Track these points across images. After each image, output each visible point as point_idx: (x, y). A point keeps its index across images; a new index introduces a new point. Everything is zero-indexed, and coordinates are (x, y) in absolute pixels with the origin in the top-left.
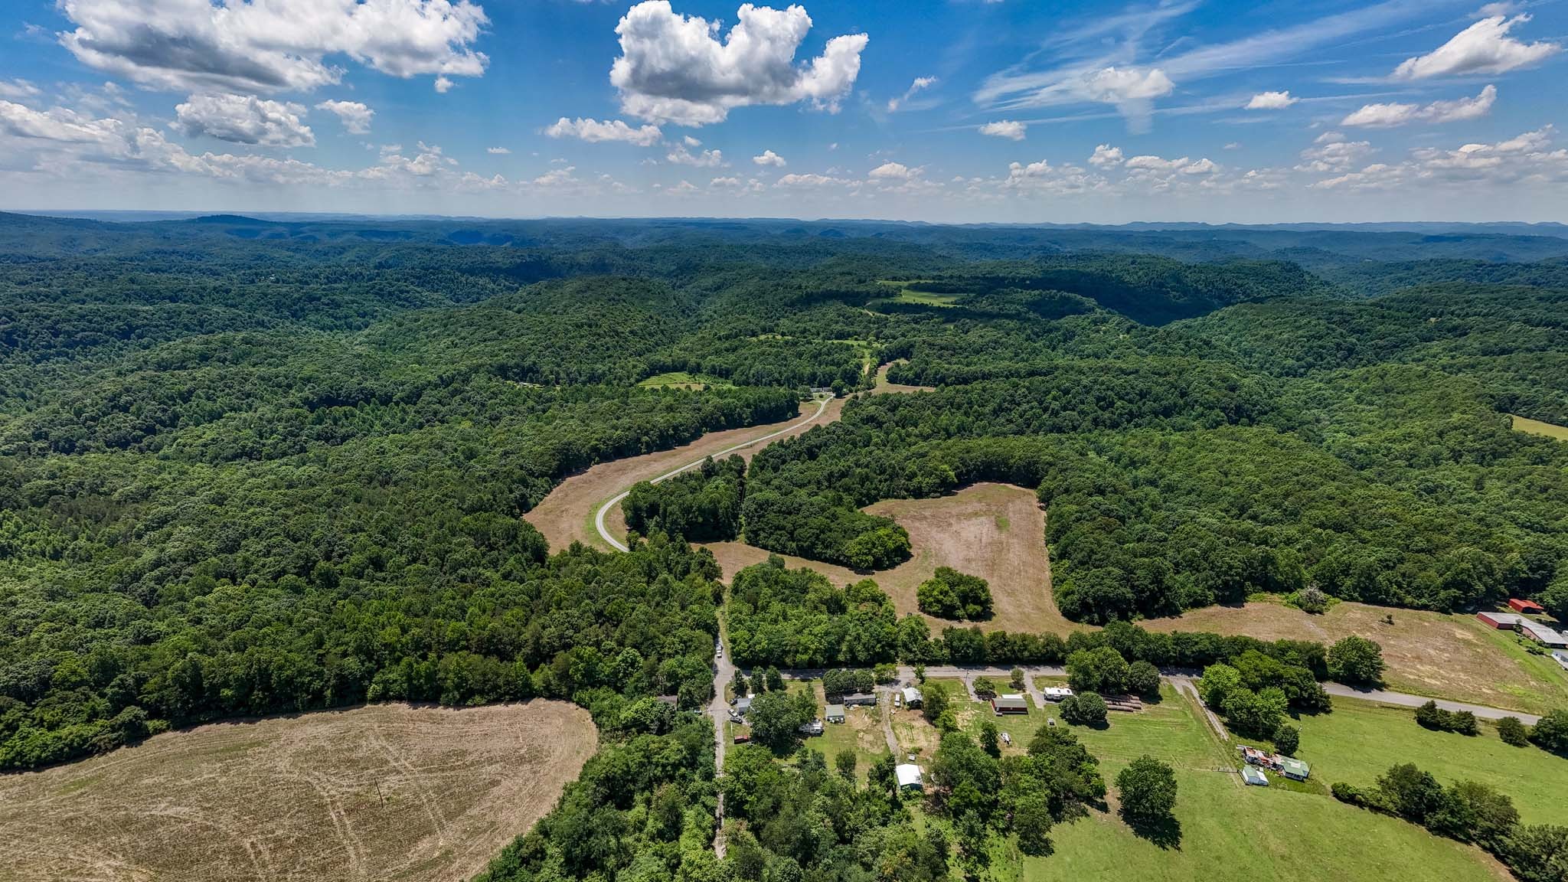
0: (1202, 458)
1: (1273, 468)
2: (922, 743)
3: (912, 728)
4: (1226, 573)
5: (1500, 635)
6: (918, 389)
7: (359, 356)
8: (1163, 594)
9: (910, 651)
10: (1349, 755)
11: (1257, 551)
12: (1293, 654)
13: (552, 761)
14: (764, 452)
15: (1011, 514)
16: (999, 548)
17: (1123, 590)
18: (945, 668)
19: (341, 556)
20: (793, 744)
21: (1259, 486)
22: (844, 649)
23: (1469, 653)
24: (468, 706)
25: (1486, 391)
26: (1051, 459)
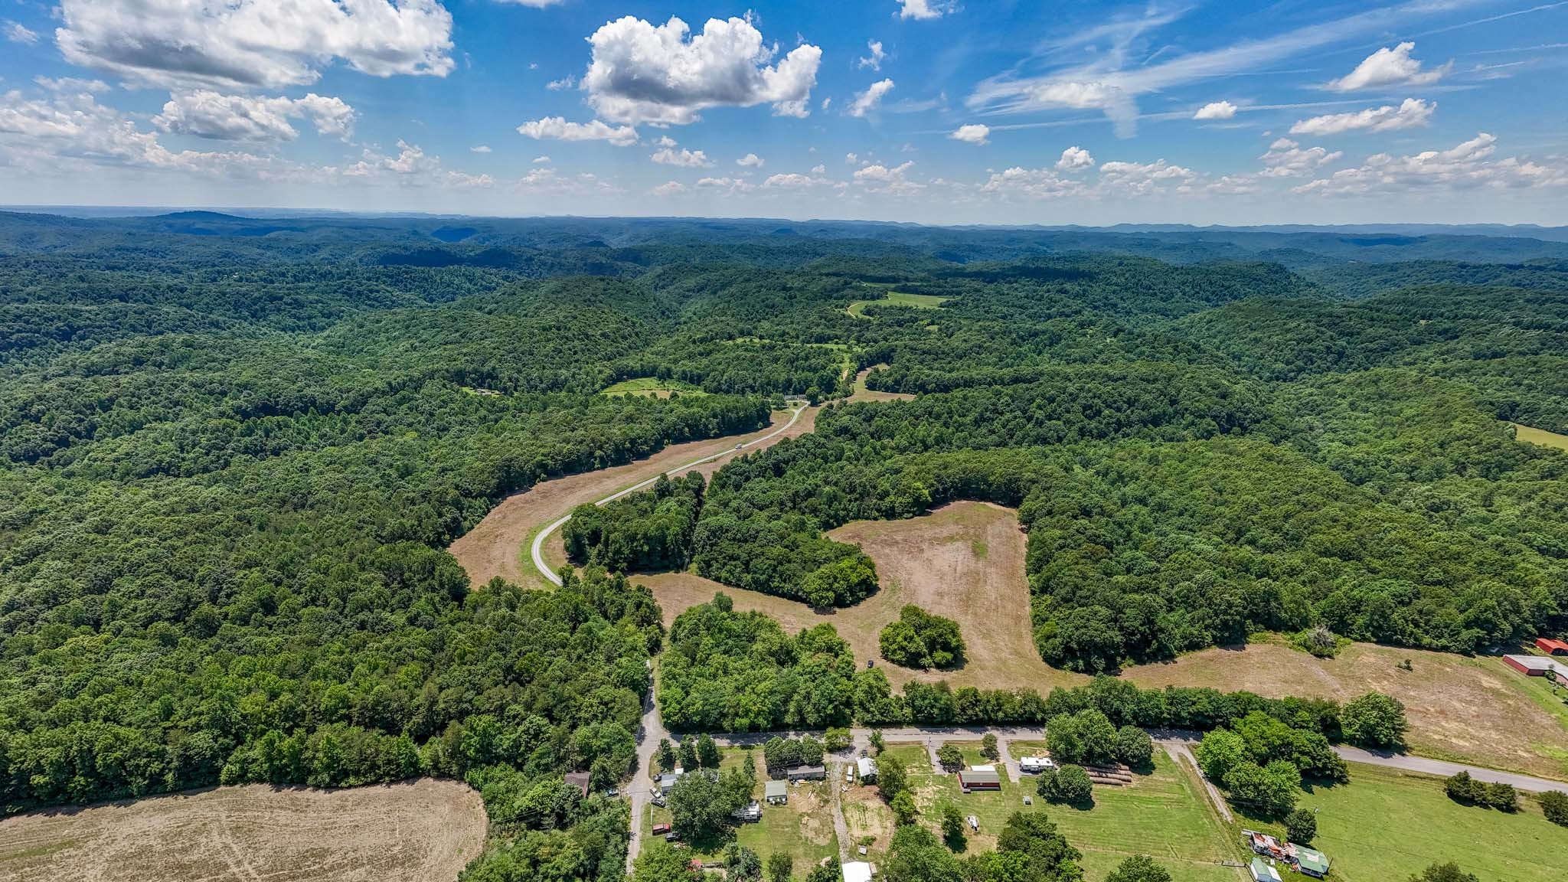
0: (1196, 474)
1: (1271, 486)
2: (876, 830)
3: (865, 809)
4: (1225, 613)
5: (1532, 683)
6: (896, 397)
7: (307, 360)
8: (1155, 637)
9: (868, 712)
10: (1372, 840)
11: (1260, 585)
12: (1304, 715)
13: (427, 863)
14: (726, 469)
15: (989, 538)
16: (975, 579)
17: (1111, 633)
18: (906, 730)
19: (228, 596)
20: (723, 833)
21: (1257, 506)
22: (792, 710)
23: (1498, 706)
24: (342, 788)
25: (1486, 398)
26: (1034, 476)
